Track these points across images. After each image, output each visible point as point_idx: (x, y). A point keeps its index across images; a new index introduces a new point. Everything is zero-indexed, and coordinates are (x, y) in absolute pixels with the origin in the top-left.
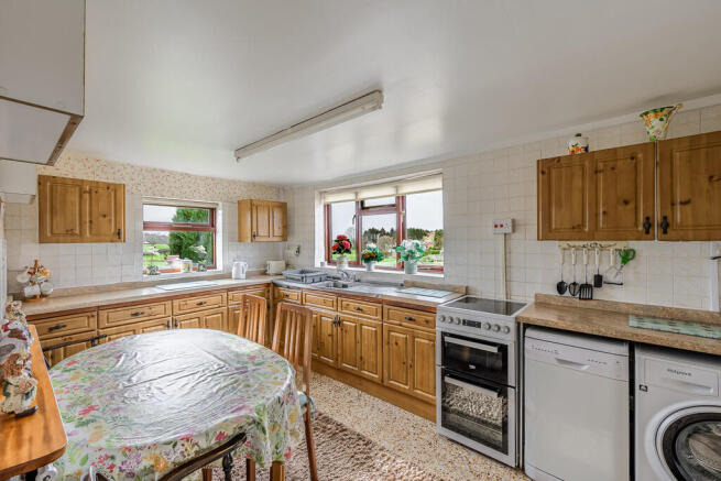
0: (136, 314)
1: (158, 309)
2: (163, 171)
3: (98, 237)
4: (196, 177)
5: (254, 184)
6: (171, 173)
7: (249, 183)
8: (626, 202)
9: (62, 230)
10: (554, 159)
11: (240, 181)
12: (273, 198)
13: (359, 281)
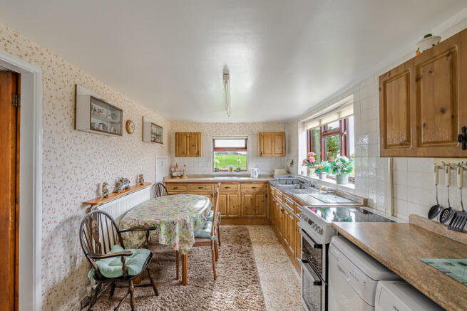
0: (200, 188)
1: (208, 187)
2: (220, 123)
3: (191, 155)
4: (235, 124)
5: (267, 123)
6: (223, 124)
7: (264, 123)
8: (443, 111)
9: (181, 152)
10: (386, 74)
11: (258, 122)
12: (280, 129)
13: (314, 186)
